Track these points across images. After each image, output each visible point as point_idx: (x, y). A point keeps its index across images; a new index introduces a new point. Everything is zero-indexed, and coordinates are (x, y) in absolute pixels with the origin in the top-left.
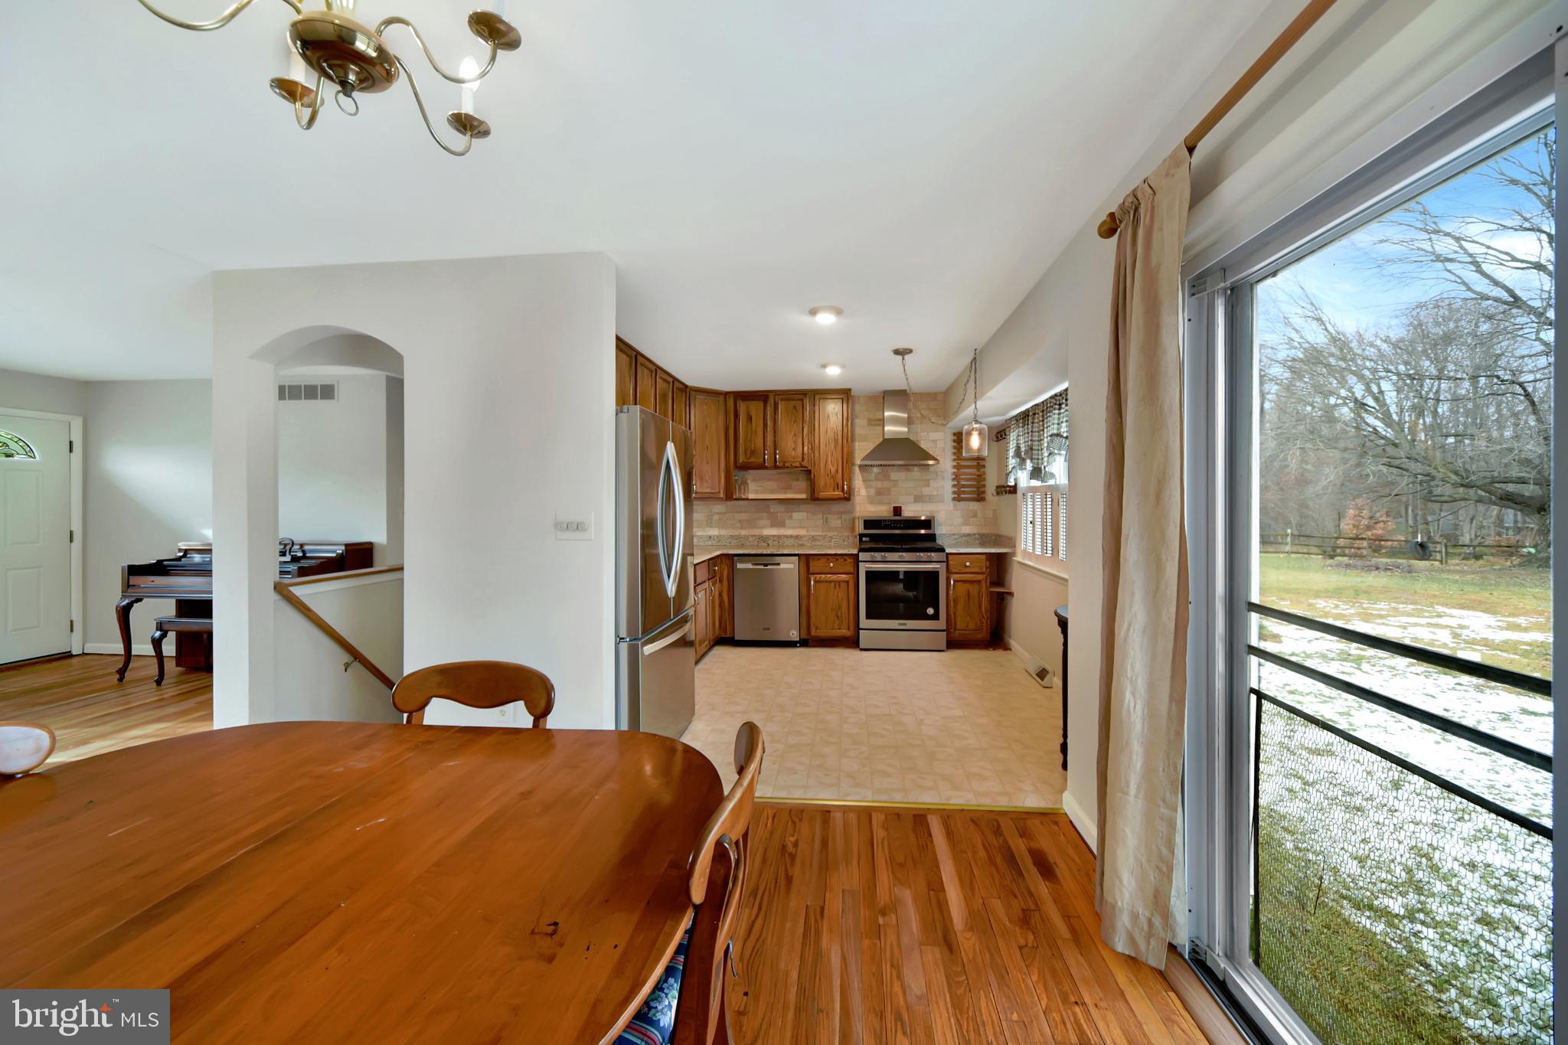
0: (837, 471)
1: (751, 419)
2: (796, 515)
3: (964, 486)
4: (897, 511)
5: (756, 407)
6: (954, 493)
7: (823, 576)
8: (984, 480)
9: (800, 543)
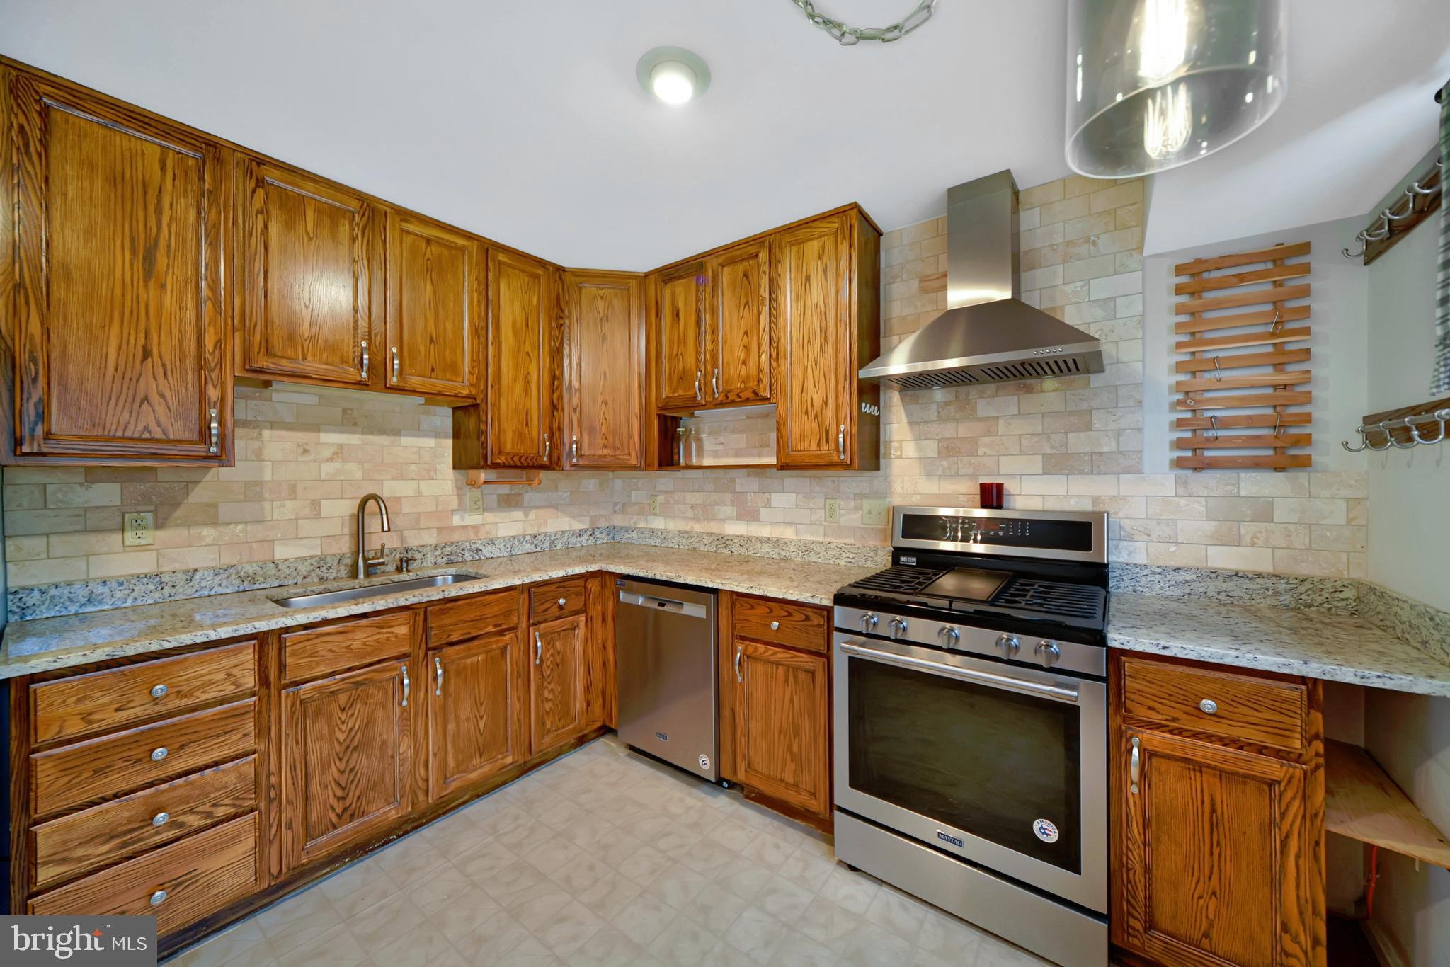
0: (826, 403)
1: (678, 315)
2: (778, 499)
3: (1214, 423)
4: (991, 495)
5: (681, 293)
6: (1179, 444)
7: (761, 648)
8: (1308, 398)
9: (783, 553)
